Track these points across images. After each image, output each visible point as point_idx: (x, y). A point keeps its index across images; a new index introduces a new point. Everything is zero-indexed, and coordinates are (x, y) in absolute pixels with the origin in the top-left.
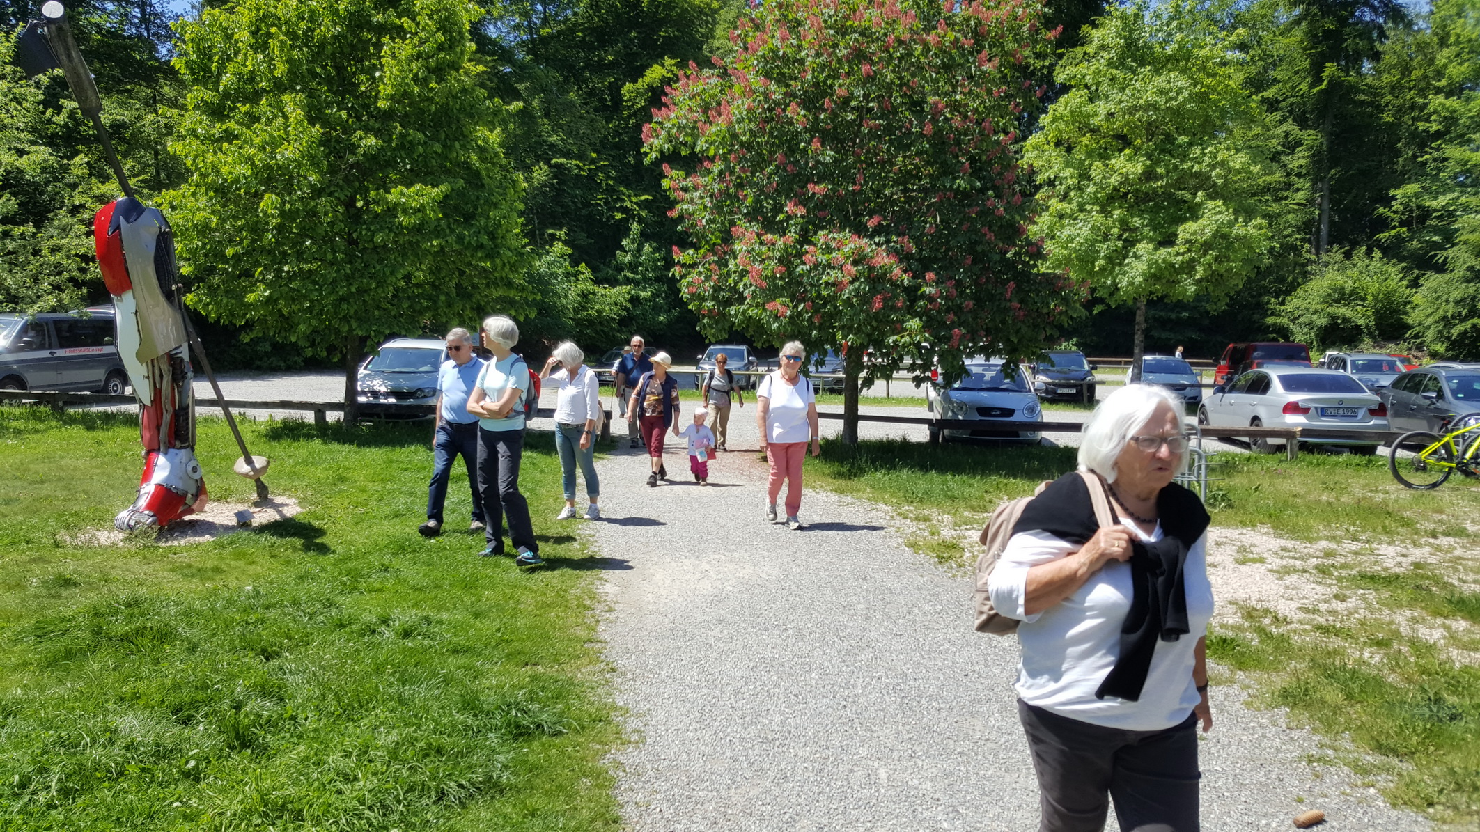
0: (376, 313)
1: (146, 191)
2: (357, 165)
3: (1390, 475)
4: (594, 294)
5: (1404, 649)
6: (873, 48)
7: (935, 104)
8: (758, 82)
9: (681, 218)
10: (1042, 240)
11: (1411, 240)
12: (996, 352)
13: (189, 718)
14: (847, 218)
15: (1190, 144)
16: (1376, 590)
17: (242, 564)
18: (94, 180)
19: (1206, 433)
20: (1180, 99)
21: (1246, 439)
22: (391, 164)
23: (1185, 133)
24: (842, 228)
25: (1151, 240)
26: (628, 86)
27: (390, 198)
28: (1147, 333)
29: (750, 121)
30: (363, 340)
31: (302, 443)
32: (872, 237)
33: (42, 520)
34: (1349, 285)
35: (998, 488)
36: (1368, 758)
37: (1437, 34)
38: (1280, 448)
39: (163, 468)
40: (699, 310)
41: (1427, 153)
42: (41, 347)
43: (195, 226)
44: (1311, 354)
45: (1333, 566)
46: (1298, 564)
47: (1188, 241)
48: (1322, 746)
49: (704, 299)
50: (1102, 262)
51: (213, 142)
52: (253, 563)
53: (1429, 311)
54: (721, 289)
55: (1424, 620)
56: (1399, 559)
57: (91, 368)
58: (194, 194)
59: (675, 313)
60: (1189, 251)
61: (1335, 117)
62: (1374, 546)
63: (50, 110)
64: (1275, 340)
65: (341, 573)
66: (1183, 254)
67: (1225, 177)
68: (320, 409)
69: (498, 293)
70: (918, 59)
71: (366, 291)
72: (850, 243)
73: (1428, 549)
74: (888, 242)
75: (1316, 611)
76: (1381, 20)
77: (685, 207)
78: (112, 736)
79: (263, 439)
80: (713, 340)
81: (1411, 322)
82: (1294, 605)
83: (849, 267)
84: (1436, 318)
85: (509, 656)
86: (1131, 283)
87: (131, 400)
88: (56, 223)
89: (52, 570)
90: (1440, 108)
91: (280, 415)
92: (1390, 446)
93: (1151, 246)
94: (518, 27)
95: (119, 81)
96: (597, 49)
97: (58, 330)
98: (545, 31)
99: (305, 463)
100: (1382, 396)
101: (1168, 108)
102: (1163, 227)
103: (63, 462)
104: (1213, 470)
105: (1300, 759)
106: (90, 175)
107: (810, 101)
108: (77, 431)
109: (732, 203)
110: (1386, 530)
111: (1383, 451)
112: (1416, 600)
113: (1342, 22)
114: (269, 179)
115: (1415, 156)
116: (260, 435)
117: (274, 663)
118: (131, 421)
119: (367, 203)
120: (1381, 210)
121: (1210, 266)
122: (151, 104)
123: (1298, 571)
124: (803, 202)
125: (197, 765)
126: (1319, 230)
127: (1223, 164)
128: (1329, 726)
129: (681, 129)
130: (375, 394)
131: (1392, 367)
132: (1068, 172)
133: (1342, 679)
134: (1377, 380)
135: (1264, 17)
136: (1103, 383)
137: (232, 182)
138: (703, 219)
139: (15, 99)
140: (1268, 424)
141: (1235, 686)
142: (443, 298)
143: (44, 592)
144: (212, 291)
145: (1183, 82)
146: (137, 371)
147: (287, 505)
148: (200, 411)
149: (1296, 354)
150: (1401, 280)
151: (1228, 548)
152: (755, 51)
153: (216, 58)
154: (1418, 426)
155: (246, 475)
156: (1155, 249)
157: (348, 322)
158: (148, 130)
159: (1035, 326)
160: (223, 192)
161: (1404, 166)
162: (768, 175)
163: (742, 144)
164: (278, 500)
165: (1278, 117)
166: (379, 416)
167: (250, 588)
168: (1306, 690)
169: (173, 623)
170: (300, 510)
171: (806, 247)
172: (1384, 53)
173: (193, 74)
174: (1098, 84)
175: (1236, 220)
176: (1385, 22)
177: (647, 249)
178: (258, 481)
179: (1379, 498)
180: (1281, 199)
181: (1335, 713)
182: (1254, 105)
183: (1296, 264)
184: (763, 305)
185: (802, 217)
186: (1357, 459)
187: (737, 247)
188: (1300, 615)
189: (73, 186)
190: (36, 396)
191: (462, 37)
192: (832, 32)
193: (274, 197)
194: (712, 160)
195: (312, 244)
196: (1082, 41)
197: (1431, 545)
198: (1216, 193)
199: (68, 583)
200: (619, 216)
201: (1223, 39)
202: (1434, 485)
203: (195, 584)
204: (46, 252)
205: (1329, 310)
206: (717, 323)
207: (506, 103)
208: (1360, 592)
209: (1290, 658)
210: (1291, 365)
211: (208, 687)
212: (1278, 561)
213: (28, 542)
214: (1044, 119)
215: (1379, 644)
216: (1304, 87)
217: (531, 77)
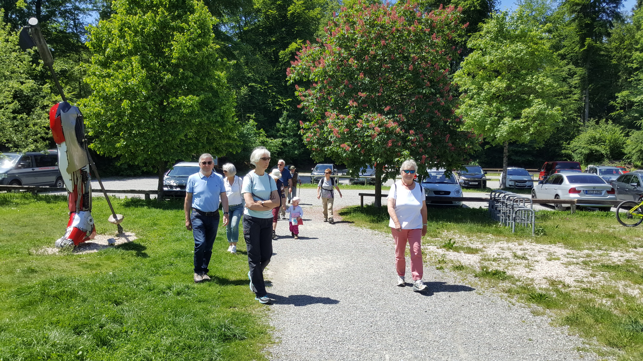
0: (172, 151)
1: (75, 99)
2: (163, 87)
3: (616, 220)
4: (267, 142)
5: (621, 299)
6: (386, 33)
7: (414, 57)
8: (336, 49)
9: (303, 108)
10: (462, 117)
11: (625, 115)
12: (442, 166)
13: (80, 332)
14: (375, 107)
15: (527, 74)
16: (609, 272)
17: (109, 262)
18: (53, 94)
19: (535, 202)
20: (522, 54)
21: (553, 205)
22: (179, 86)
23: (525, 69)
24: (373, 112)
25: (510, 116)
26: (282, 52)
27: (178, 101)
28: (509, 158)
29: (333, 66)
30: (166, 163)
31: (139, 208)
32: (386, 115)
33: (24, 243)
34: (598, 136)
35: (443, 227)
36: (605, 348)
37: (636, 25)
38: (568, 209)
39: (77, 220)
40: (311, 148)
41: (632, 77)
42: (28, 167)
43: (94, 114)
44: (581, 166)
45: (590, 261)
46: (574, 260)
47: (526, 117)
48: (584, 343)
49: (313, 144)
50: (489, 126)
51: (102, 77)
52: (114, 262)
53: (634, 147)
54: (321, 139)
55: (630, 286)
56: (620, 258)
57: (50, 176)
58: (94, 100)
59: (302, 150)
60: (527, 121)
61: (591, 61)
62: (608, 252)
63: (35, 65)
64: (566, 160)
65: (151, 266)
66: (524, 123)
67: (542, 89)
68: (147, 193)
69: (225, 142)
70: (406, 38)
71: (167, 142)
72: (377, 118)
73: (632, 253)
74: (393, 117)
75: (582, 282)
76: (611, 19)
77: (305, 103)
78: (46, 340)
79: (123, 207)
80: (318, 162)
81: (626, 152)
82: (573, 279)
83: (377, 128)
84: (637, 150)
85: (223, 303)
86: (501, 136)
87: (65, 190)
88: (36, 113)
89: (27, 265)
90: (637, 57)
91: (130, 196)
92: (616, 207)
93: (510, 119)
94: (234, 27)
95: (64, 52)
96: (268, 36)
97: (36, 160)
98: (245, 29)
99: (140, 217)
100: (613, 185)
101: (517, 58)
102: (515, 111)
103: (36, 217)
104: (538, 218)
105: (574, 349)
106: (51, 92)
107: (359, 57)
108: (43, 204)
109: (325, 101)
110: (614, 245)
111: (613, 209)
112: (627, 276)
113: (594, 20)
114: (126, 93)
115: (627, 79)
116: (121, 205)
117: (120, 307)
118: (64, 199)
119: (168, 104)
120: (612, 102)
121: (536, 127)
122: (77, 61)
123: (574, 264)
124: (356, 100)
125: (83, 354)
126: (584, 111)
127: (541, 83)
128: (587, 334)
129: (303, 70)
130: (171, 187)
131: (617, 172)
132: (473, 87)
133: (593, 313)
134: (610, 178)
135: (559, 18)
136: (490, 180)
137: (110, 95)
138: (313, 109)
139: (20, 60)
140: (562, 198)
141: (546, 316)
142: (200, 144)
143: (22, 275)
144: (101, 142)
145: (523, 47)
146: (67, 178)
147: (130, 236)
148: (94, 195)
149: (575, 166)
150: (621, 133)
151: (544, 253)
152: (335, 35)
153: (104, 42)
154: (629, 198)
155: (114, 223)
156: (512, 120)
157: (160, 155)
158: (76, 73)
159: (459, 155)
160: (106, 99)
161: (622, 83)
162: (341, 90)
163: (329, 76)
164: (127, 234)
165: (566, 62)
166: (172, 196)
167: (111, 273)
168: (577, 318)
169: (76, 289)
170: (136, 238)
171: (358, 120)
172: (612, 33)
173: (94, 48)
174: (486, 48)
175: (548, 107)
176: (612, 20)
177: (290, 122)
178: (118, 225)
179: (611, 231)
180: (568, 98)
181: (590, 328)
182: (554, 56)
183: (574, 126)
184: (339, 146)
185: (356, 107)
186: (602, 213)
187: (328, 120)
188: (575, 284)
189: (44, 97)
190: (25, 188)
191: (209, 32)
192: (368, 26)
193: (128, 101)
194: (317, 83)
195: (144, 121)
196: (480, 30)
197: (634, 251)
198: (538, 96)
199: (33, 271)
200: (277, 108)
201: (541, 28)
202: (636, 225)
203: (88, 272)
204: (31, 125)
205: (590, 147)
206: (319, 154)
207: (229, 60)
208: (602, 273)
209: (570, 303)
210: (573, 171)
211: (89, 318)
212: (566, 259)
213: (17, 253)
214: (463, 64)
215: (610, 296)
216: (577, 49)
217: (240, 49)
